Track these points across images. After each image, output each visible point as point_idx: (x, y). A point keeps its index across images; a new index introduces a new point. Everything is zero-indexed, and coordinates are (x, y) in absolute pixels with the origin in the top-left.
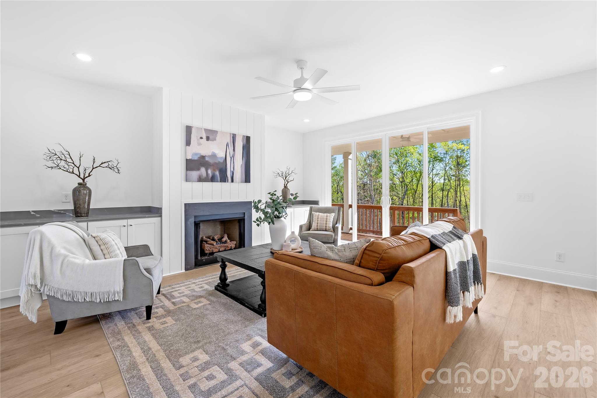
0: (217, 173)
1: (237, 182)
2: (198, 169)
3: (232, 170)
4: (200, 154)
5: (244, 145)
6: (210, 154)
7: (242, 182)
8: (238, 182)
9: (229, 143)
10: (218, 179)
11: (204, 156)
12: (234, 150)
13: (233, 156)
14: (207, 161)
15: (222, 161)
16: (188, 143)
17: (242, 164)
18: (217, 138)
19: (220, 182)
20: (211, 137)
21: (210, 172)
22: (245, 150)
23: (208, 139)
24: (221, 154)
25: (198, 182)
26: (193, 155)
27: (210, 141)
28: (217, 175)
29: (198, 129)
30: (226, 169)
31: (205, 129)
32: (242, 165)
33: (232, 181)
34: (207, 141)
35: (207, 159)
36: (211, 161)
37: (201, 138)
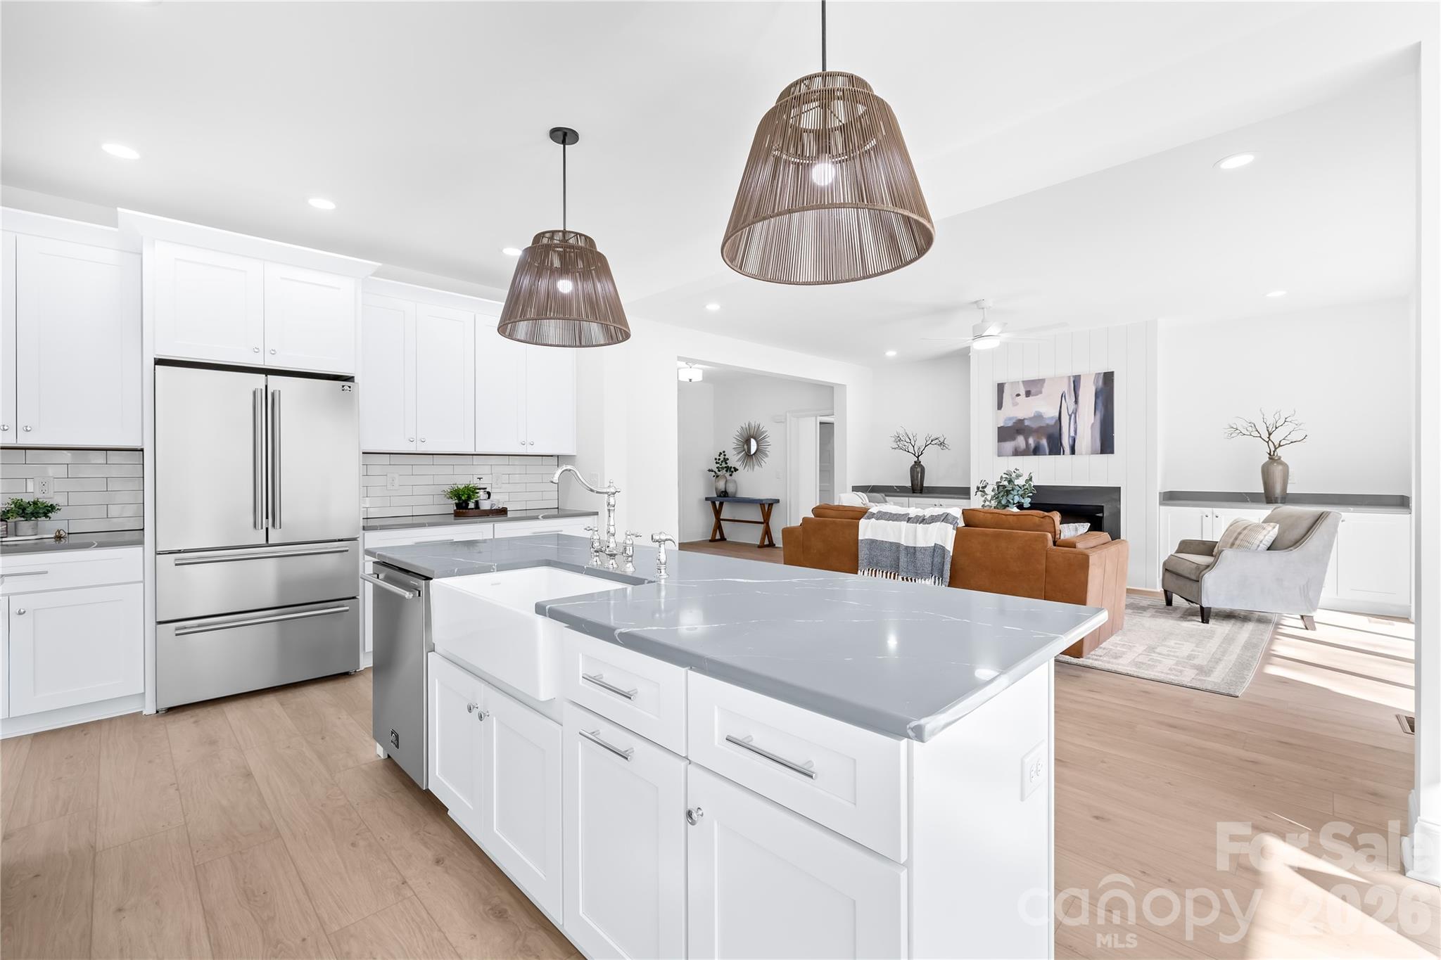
0: (1044, 442)
1: (1081, 454)
2: (1013, 439)
3: (1072, 434)
4: (1016, 417)
5: (1098, 390)
6: (1032, 415)
7: (1093, 453)
8: (1084, 453)
9: (1066, 392)
10: (1045, 450)
11: (1021, 420)
12: (1076, 402)
13: (1075, 412)
14: (1027, 426)
15: (1052, 422)
16: (1000, 406)
17: (1093, 421)
18: (1043, 390)
19: (1050, 454)
20: (1033, 392)
21: (1031, 441)
22: (1100, 398)
23: (1028, 394)
24: (1050, 412)
25: (1013, 455)
26: (1006, 420)
27: (1033, 396)
28: (1043, 445)
29: (1014, 384)
30: (1060, 435)
31: (1023, 382)
32: (1093, 425)
33: (1073, 452)
34: (1027, 397)
35: (1027, 423)
36: (1034, 425)
37: (1018, 395)
